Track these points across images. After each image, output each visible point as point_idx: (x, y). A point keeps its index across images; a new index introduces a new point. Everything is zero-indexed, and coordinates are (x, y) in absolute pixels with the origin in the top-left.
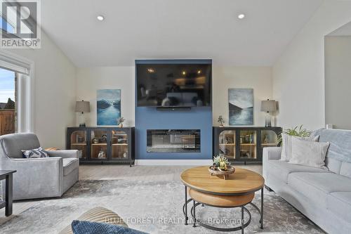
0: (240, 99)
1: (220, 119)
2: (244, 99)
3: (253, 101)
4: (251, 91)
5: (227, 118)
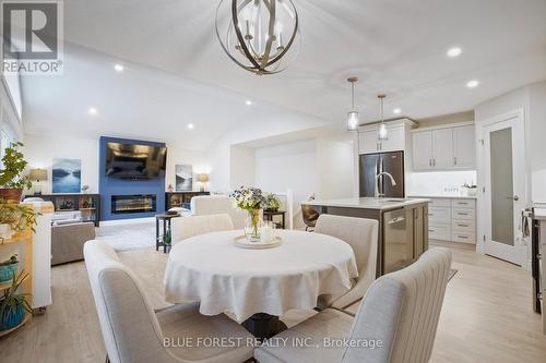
0: (183, 172)
1: (170, 186)
2: (186, 172)
3: (192, 174)
4: (191, 167)
5: (174, 185)
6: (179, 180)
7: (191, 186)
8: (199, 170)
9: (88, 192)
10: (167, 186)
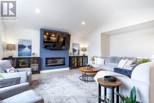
0: (76, 47)
1: (71, 53)
2: (77, 47)
3: (79, 48)
4: (79, 45)
5: (72, 53)
6: (74, 50)
7: (79, 53)
8: (82, 46)
9: (35, 56)
10: (70, 53)
